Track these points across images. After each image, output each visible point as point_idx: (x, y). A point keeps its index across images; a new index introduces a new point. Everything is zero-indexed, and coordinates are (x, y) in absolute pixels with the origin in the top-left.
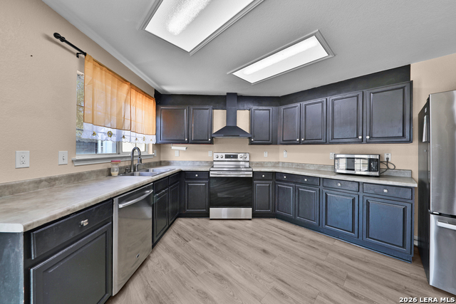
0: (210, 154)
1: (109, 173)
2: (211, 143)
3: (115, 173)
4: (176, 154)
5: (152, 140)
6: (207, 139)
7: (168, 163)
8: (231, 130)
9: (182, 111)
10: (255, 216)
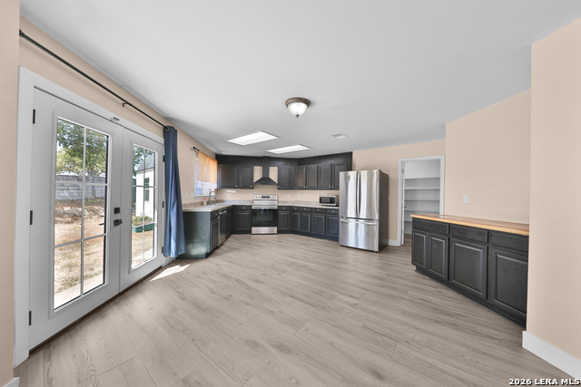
0: (251, 195)
1: (202, 204)
2: (253, 188)
3: (205, 204)
4: (228, 195)
5: (215, 186)
6: (248, 185)
7: (222, 201)
8: (265, 181)
9: (233, 167)
10: (279, 232)
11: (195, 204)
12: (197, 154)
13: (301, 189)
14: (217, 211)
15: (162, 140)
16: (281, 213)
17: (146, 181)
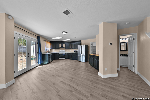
0: (59, 51)
1: (47, 53)
2: (59, 49)
4: (53, 51)
6: (58, 48)
7: (52, 52)
8: (62, 47)
9: (55, 44)
10: (65, 59)
11: (45, 53)
12: (45, 41)
13: (70, 49)
14: (50, 54)
15: (37, 39)
16: (66, 55)
17: (33, 47)
